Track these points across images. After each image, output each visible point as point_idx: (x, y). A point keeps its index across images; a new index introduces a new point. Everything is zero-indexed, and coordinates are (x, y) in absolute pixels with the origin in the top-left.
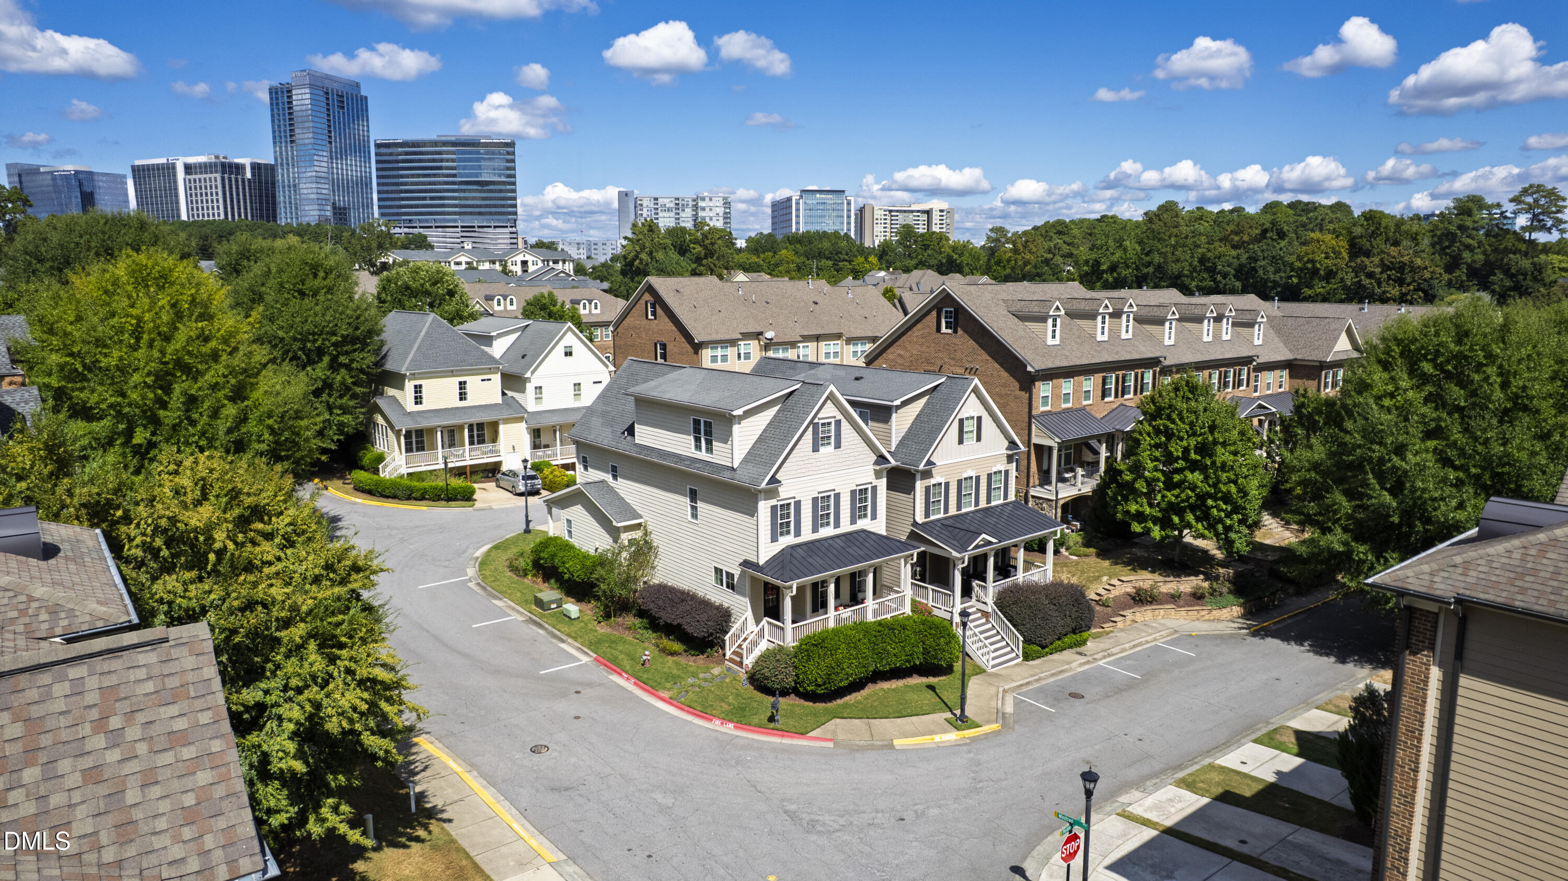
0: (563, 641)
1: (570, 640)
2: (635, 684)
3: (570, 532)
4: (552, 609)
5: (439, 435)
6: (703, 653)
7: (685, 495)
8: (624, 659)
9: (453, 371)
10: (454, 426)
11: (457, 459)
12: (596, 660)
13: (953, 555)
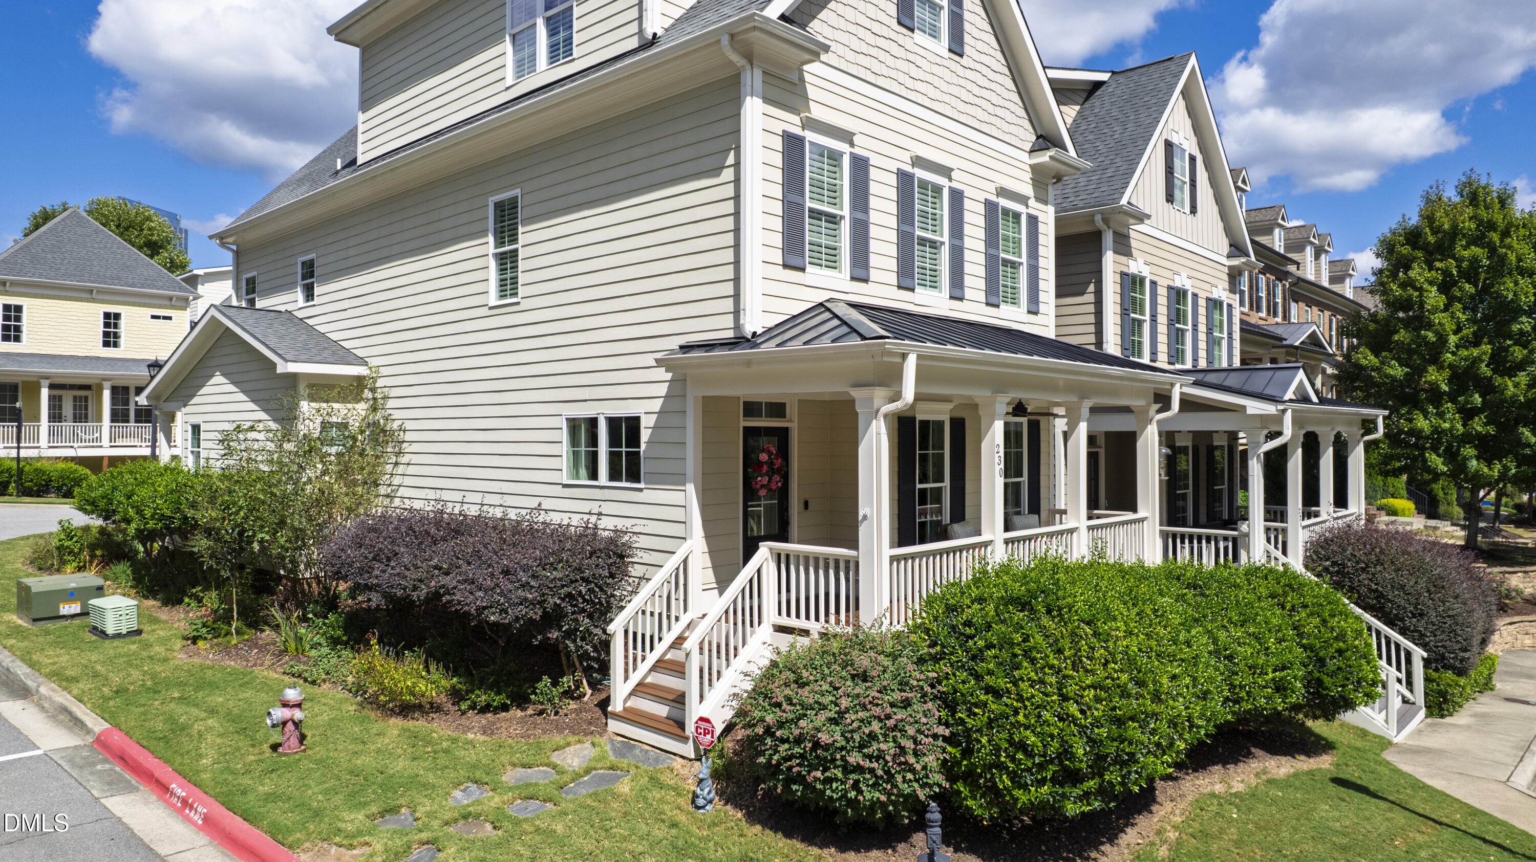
0: (22, 694)
1: (46, 690)
2: (210, 825)
3: (197, 455)
4: (64, 617)
5: (45, 393)
6: (522, 701)
7: (483, 233)
8: (209, 729)
9: (92, 291)
10: (87, 387)
11: (83, 444)
12: (101, 742)
13: (1249, 411)
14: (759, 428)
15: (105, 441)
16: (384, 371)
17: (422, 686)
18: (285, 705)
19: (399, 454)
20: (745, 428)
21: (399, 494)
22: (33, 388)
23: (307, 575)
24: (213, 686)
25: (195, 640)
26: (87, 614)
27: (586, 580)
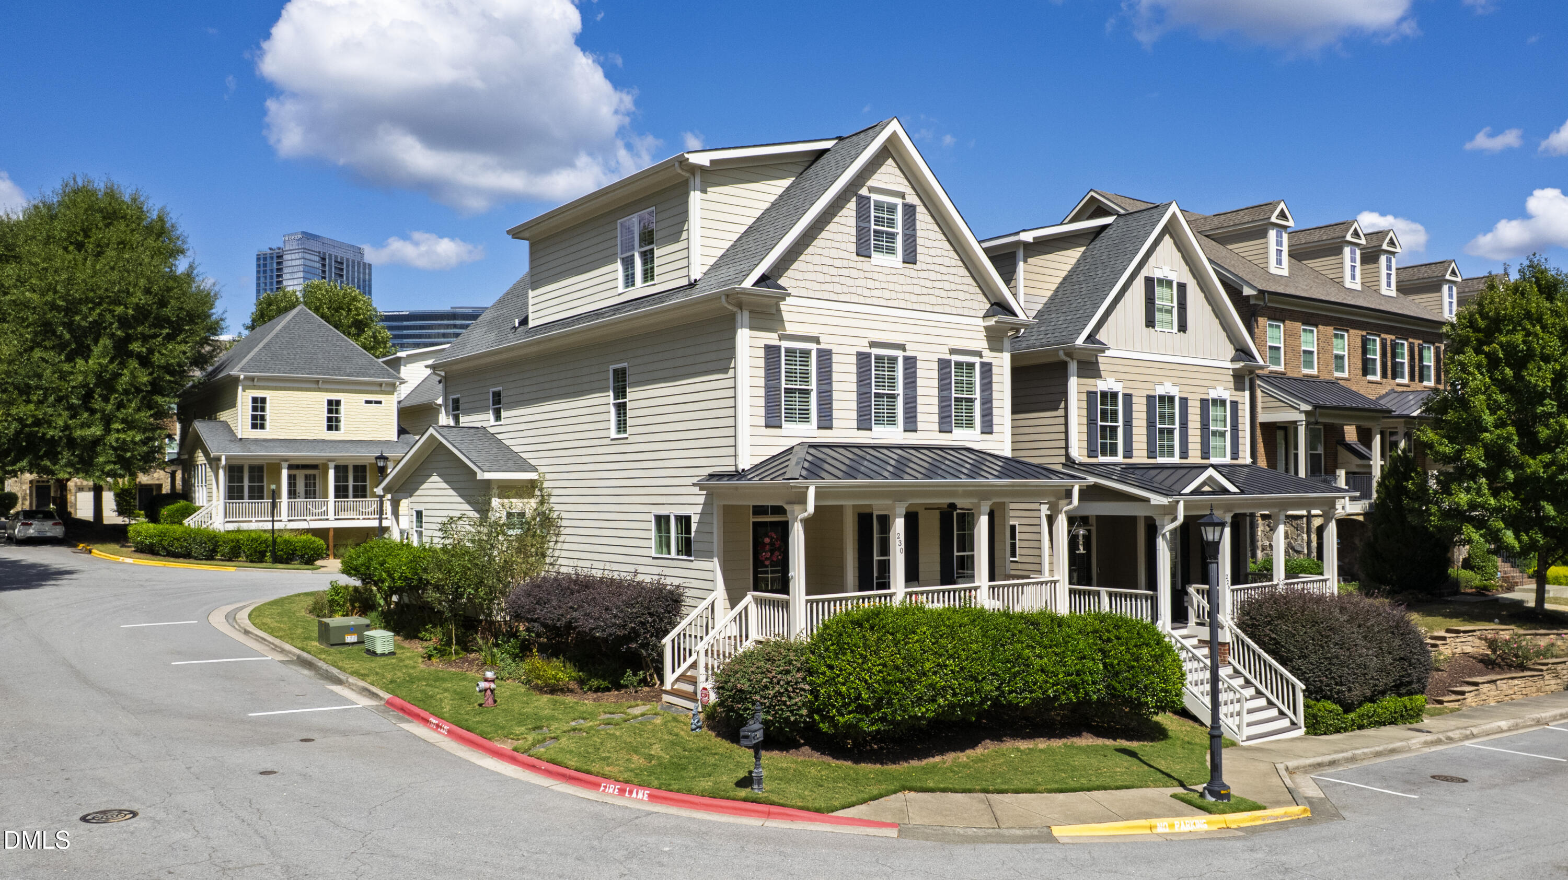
0: (339, 682)
1: (352, 680)
2: (450, 733)
3: (420, 534)
4: (348, 644)
5: (285, 473)
6: (619, 687)
7: (605, 389)
8: (446, 697)
9: (318, 382)
10: (315, 467)
11: (314, 518)
12: (389, 703)
13: (1152, 502)
14: (766, 523)
15: (331, 515)
16: (548, 476)
17: (561, 675)
18: (486, 680)
19: (558, 535)
20: (754, 523)
21: (558, 563)
22: (274, 468)
23: (499, 618)
24: (444, 680)
25: (430, 657)
26: (363, 642)
27: (651, 615)
